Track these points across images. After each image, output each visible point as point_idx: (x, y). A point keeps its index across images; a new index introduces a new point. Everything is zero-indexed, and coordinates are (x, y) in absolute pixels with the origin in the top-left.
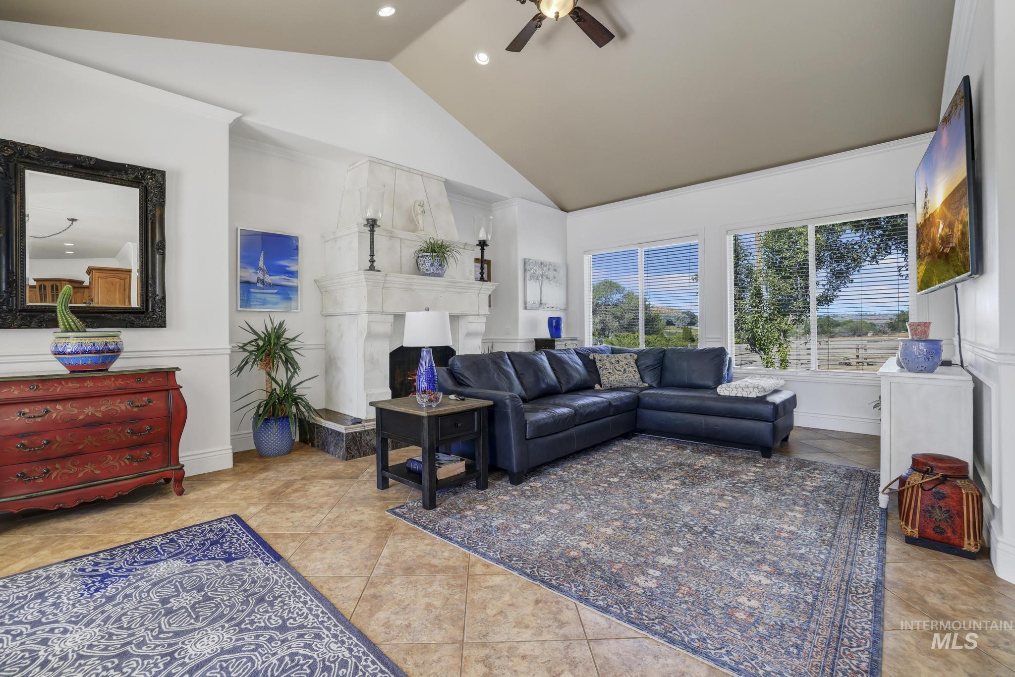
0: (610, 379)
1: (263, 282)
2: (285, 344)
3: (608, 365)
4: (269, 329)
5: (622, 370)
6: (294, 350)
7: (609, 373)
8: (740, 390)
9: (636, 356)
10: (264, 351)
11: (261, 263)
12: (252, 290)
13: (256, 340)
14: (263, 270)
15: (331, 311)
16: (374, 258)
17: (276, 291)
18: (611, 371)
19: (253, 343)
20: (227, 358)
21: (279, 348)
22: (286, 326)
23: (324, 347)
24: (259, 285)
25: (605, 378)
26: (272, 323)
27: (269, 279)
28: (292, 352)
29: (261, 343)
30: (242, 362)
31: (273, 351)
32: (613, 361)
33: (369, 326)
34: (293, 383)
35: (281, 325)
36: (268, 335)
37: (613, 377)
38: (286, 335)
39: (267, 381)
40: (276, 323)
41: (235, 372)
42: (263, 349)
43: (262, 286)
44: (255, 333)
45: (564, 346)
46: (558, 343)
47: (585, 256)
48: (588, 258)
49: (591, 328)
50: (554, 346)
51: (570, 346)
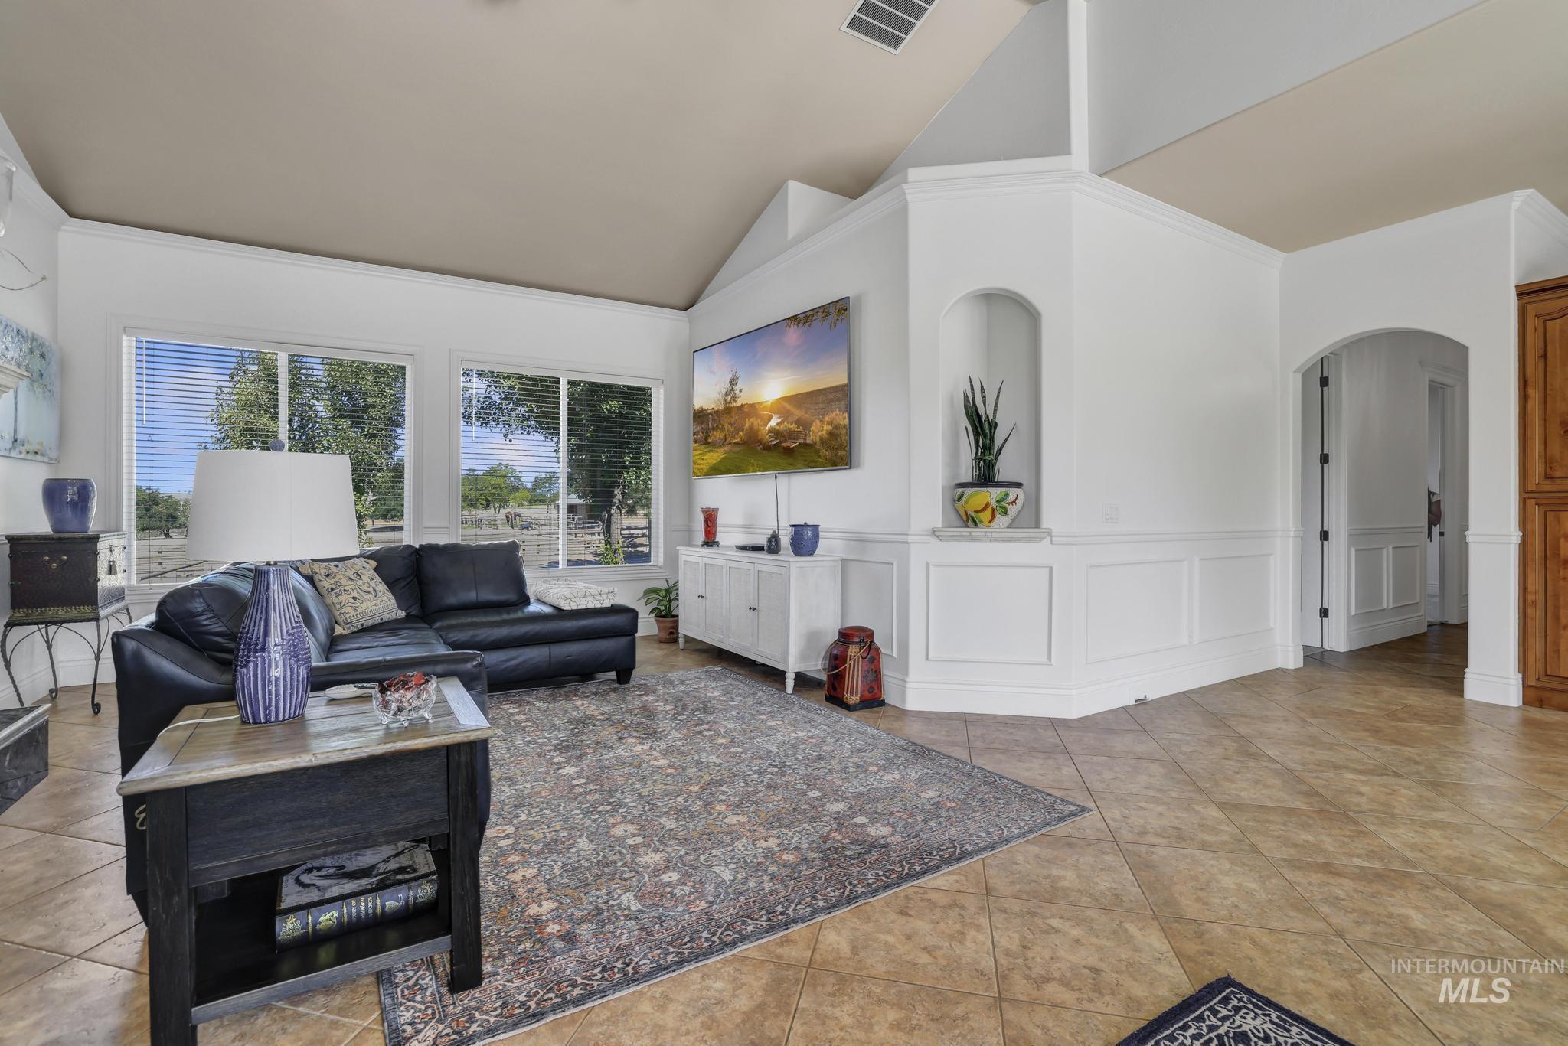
0: (360, 610)
3: (344, 582)
5: (371, 590)
7: (355, 598)
8: (590, 599)
9: (374, 564)
18: (355, 594)
25: (350, 610)
32: (350, 573)
37: (364, 606)
45: (108, 553)
46: (102, 545)
47: (125, 338)
48: (128, 343)
49: (134, 508)
50: (96, 554)
51: (117, 551)
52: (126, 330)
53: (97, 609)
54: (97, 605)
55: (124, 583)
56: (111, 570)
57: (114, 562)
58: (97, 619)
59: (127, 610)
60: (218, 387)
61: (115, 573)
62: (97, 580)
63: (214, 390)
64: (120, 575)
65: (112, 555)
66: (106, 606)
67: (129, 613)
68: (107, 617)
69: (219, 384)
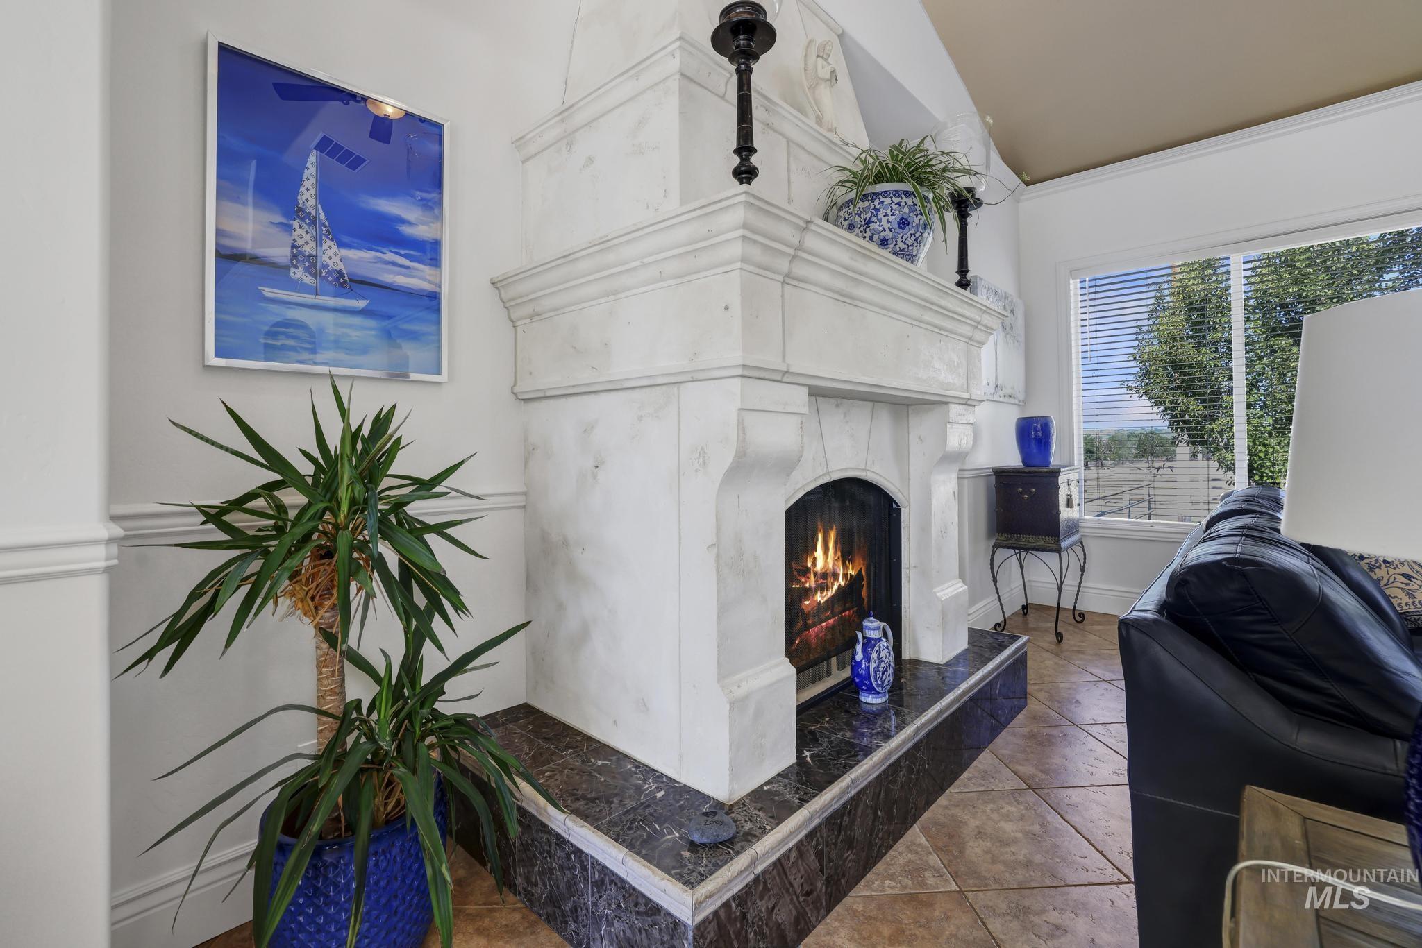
1: (312, 263)
2: (399, 505)
4: (334, 441)
6: (440, 529)
10: (307, 538)
11: (308, 195)
12: (269, 292)
13: (270, 487)
14: (313, 222)
15: (550, 380)
16: (754, 160)
17: (362, 304)
19: (260, 503)
20: (94, 592)
21: (372, 523)
22: (402, 428)
23: (520, 500)
24: (299, 274)
26: (344, 413)
27: (333, 256)
28: (431, 538)
29: (293, 498)
30: (193, 596)
31: (344, 539)
33: (741, 427)
34: (432, 663)
35: (382, 422)
36: (328, 465)
38: (402, 465)
39: (320, 665)
40: (363, 414)
41: (149, 655)
42: (299, 531)
43: (308, 279)
44: (272, 458)
45: (1067, 487)
46: (1062, 479)
47: (1071, 282)
48: (1074, 285)
49: (1082, 444)
50: (1057, 487)
51: (1073, 484)
52: (1072, 273)
53: (1059, 541)
54: (1059, 537)
55: (1078, 516)
56: (1069, 504)
57: (1071, 496)
58: (1058, 551)
59: (1082, 543)
60: (1137, 327)
61: (1072, 507)
62: (1059, 513)
63: (1134, 330)
64: (1076, 508)
65: (1069, 489)
66: (1066, 538)
67: (1083, 546)
68: (1066, 549)
69: (1138, 324)
